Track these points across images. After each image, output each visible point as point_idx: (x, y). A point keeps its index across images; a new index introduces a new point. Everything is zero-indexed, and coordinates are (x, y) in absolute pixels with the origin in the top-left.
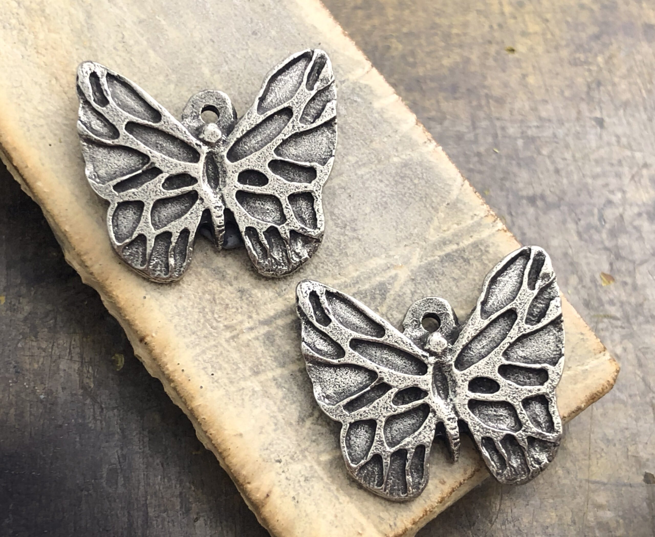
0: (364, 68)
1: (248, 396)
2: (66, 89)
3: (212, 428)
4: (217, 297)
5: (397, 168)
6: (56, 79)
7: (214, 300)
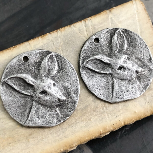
0: (28, 45)
1: (125, 108)
2: (14, 141)
3: (132, 120)
4: (93, 109)
5: (64, 44)
6: (10, 144)
7: (93, 110)
